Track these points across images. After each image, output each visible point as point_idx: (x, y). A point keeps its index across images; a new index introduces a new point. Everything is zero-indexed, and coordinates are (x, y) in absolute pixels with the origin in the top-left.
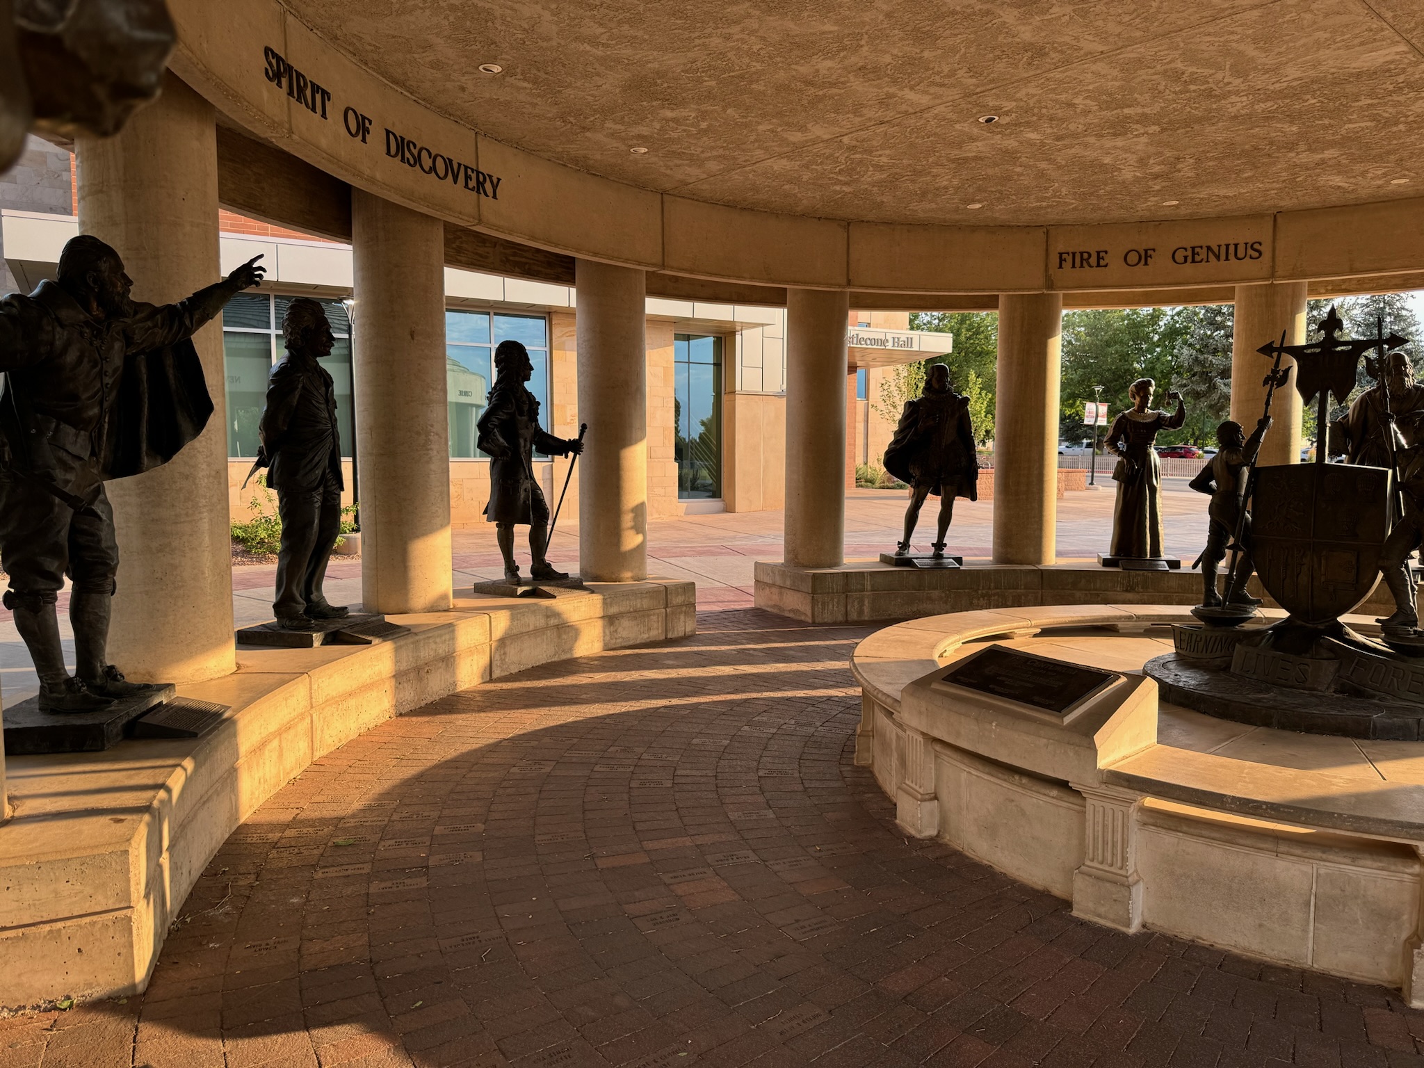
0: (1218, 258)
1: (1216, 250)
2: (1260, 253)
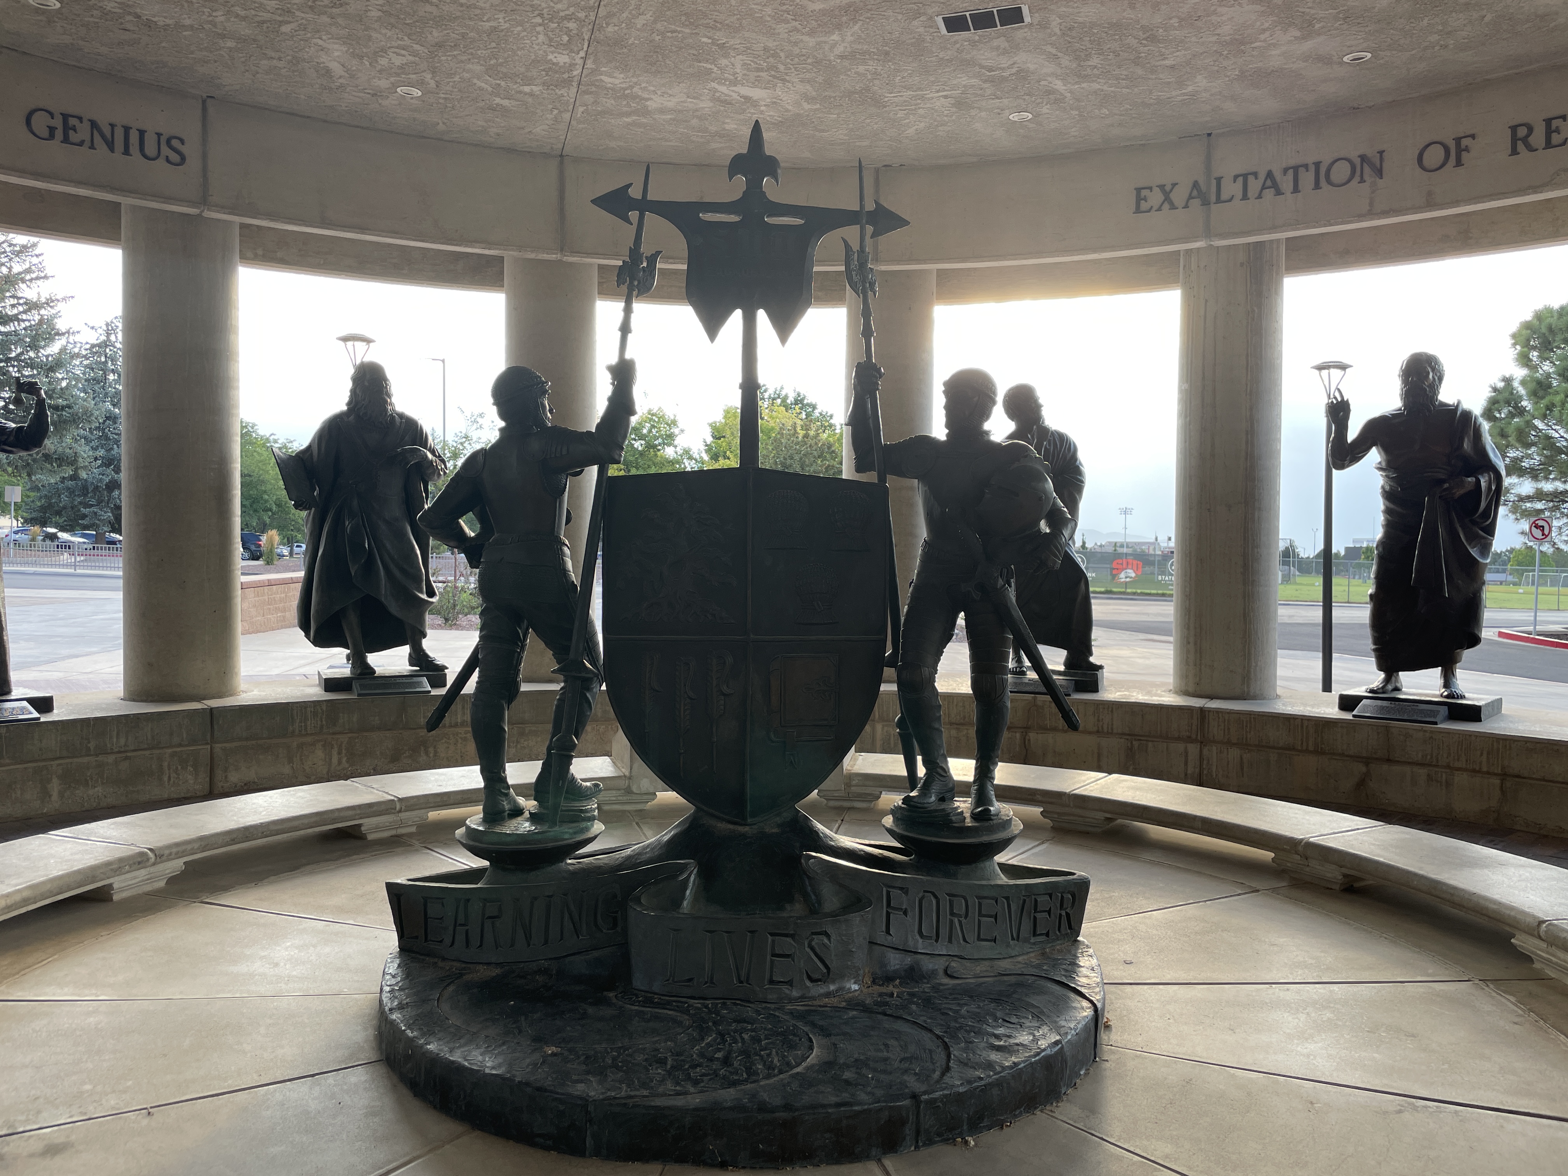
0: (111, 146)
1: (107, 131)
2: (183, 159)
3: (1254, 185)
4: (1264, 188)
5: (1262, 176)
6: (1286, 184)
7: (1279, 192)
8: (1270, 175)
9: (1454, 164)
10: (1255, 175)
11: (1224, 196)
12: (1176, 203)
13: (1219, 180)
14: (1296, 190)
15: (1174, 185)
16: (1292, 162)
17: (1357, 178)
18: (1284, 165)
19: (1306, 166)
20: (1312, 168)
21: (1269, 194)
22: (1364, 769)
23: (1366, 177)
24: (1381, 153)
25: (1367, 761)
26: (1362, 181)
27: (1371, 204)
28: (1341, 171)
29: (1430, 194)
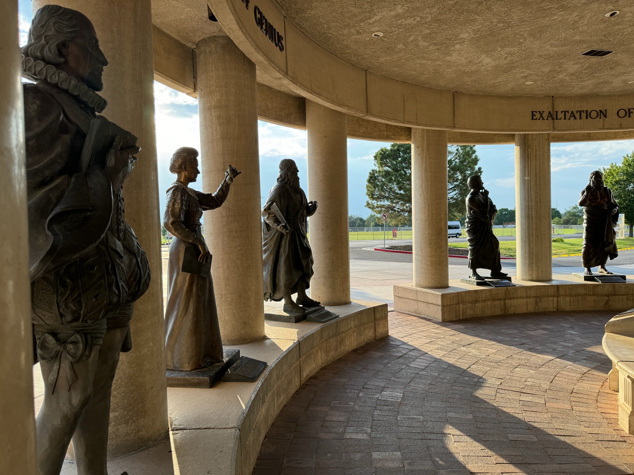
3: (568, 115)
4: (571, 116)
5: (570, 113)
6: (577, 116)
7: (575, 118)
8: (572, 112)
9: (628, 116)
10: (568, 112)
11: (558, 118)
12: (545, 119)
13: (557, 112)
14: (580, 118)
15: (543, 112)
16: (579, 109)
17: (599, 117)
18: (577, 110)
19: (583, 111)
20: (585, 112)
21: (572, 118)
22: (607, 298)
23: (601, 117)
24: (606, 110)
25: (608, 296)
26: (600, 118)
27: (603, 126)
28: (594, 114)
29: (621, 124)
